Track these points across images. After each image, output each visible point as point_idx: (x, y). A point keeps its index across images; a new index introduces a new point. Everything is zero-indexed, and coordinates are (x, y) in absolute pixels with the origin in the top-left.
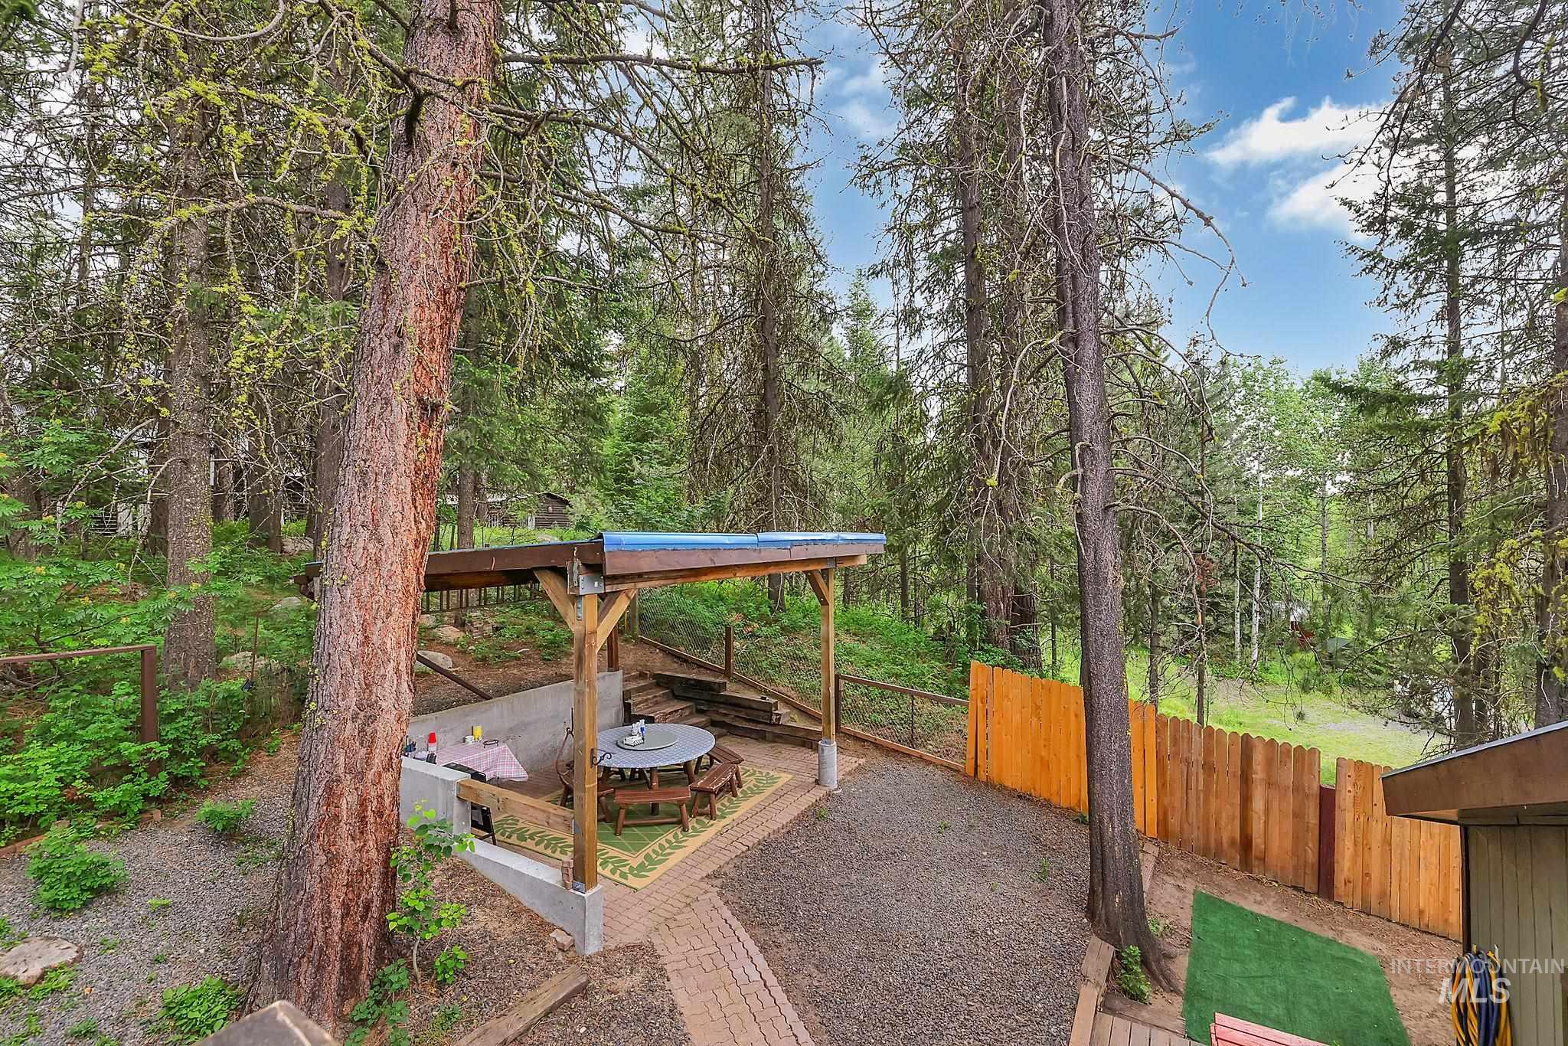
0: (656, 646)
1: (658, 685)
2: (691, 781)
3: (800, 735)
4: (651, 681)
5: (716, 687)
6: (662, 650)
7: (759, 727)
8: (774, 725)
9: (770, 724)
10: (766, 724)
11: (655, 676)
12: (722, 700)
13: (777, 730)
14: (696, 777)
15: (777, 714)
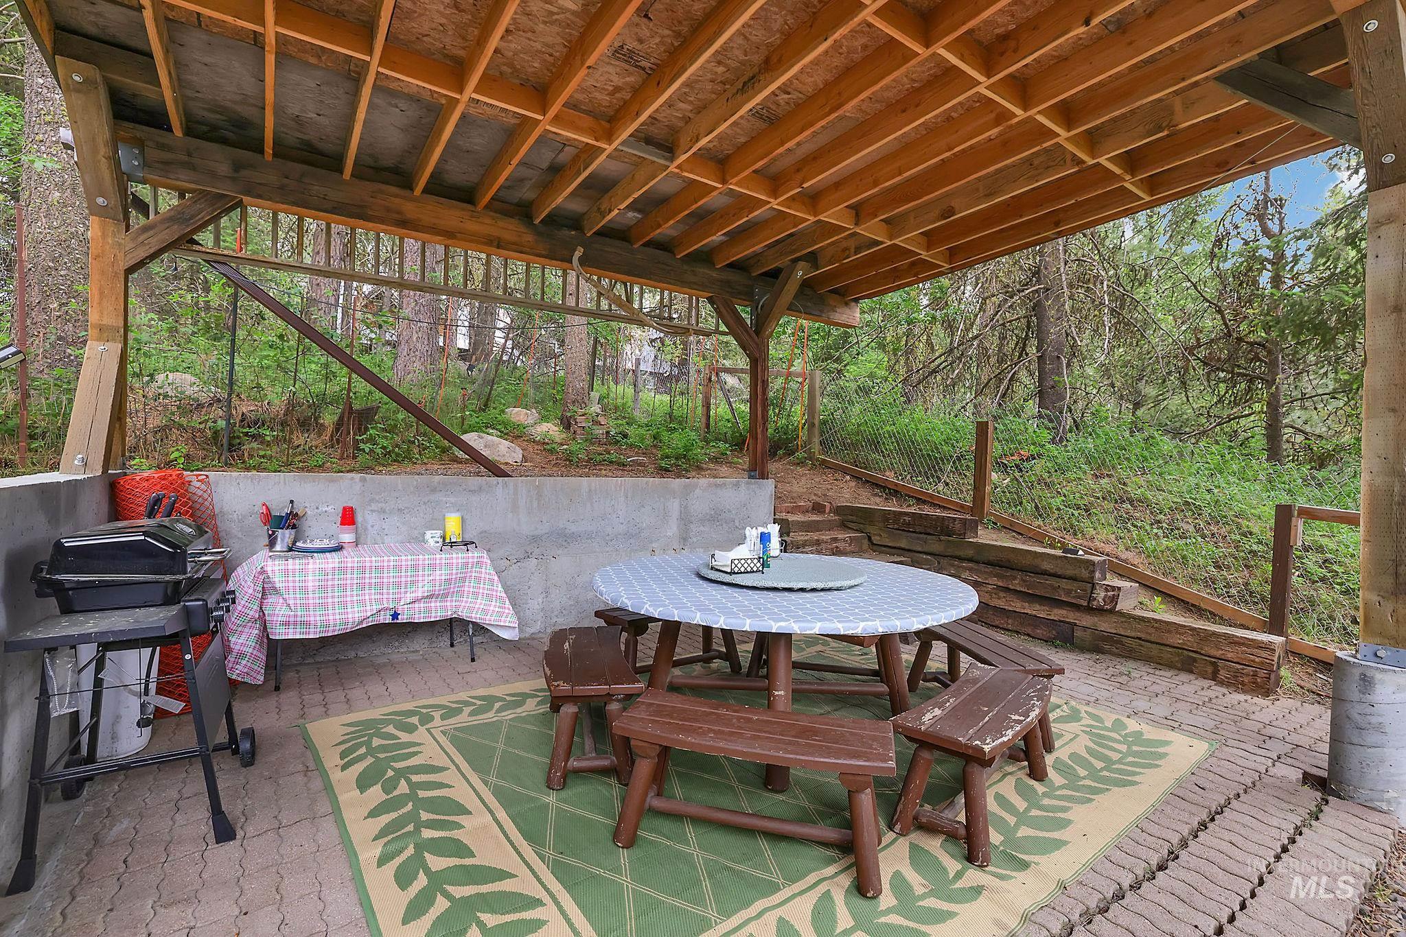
0: (845, 471)
1: (844, 526)
2: (897, 706)
3: (1178, 640)
4: (832, 517)
5: (958, 526)
6: (856, 477)
7: (1057, 614)
8: (1100, 611)
9: (1089, 610)
10: (1076, 607)
11: (838, 510)
12: (970, 553)
13: (1106, 625)
14: (912, 699)
15: (1109, 588)
